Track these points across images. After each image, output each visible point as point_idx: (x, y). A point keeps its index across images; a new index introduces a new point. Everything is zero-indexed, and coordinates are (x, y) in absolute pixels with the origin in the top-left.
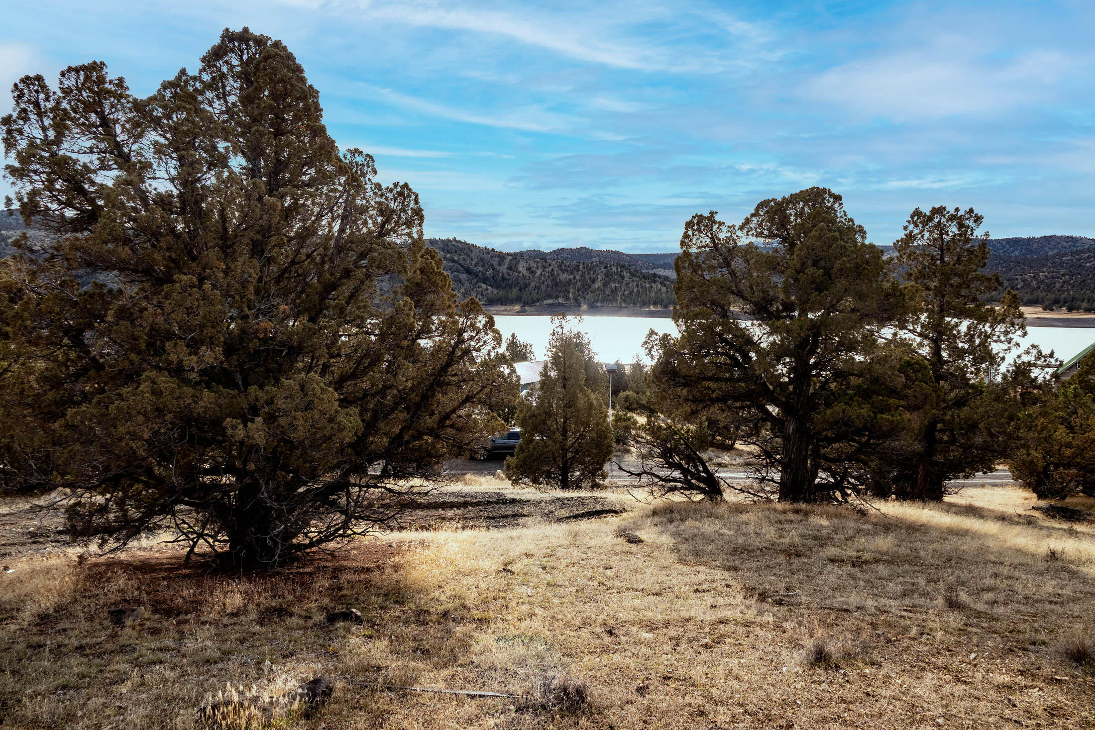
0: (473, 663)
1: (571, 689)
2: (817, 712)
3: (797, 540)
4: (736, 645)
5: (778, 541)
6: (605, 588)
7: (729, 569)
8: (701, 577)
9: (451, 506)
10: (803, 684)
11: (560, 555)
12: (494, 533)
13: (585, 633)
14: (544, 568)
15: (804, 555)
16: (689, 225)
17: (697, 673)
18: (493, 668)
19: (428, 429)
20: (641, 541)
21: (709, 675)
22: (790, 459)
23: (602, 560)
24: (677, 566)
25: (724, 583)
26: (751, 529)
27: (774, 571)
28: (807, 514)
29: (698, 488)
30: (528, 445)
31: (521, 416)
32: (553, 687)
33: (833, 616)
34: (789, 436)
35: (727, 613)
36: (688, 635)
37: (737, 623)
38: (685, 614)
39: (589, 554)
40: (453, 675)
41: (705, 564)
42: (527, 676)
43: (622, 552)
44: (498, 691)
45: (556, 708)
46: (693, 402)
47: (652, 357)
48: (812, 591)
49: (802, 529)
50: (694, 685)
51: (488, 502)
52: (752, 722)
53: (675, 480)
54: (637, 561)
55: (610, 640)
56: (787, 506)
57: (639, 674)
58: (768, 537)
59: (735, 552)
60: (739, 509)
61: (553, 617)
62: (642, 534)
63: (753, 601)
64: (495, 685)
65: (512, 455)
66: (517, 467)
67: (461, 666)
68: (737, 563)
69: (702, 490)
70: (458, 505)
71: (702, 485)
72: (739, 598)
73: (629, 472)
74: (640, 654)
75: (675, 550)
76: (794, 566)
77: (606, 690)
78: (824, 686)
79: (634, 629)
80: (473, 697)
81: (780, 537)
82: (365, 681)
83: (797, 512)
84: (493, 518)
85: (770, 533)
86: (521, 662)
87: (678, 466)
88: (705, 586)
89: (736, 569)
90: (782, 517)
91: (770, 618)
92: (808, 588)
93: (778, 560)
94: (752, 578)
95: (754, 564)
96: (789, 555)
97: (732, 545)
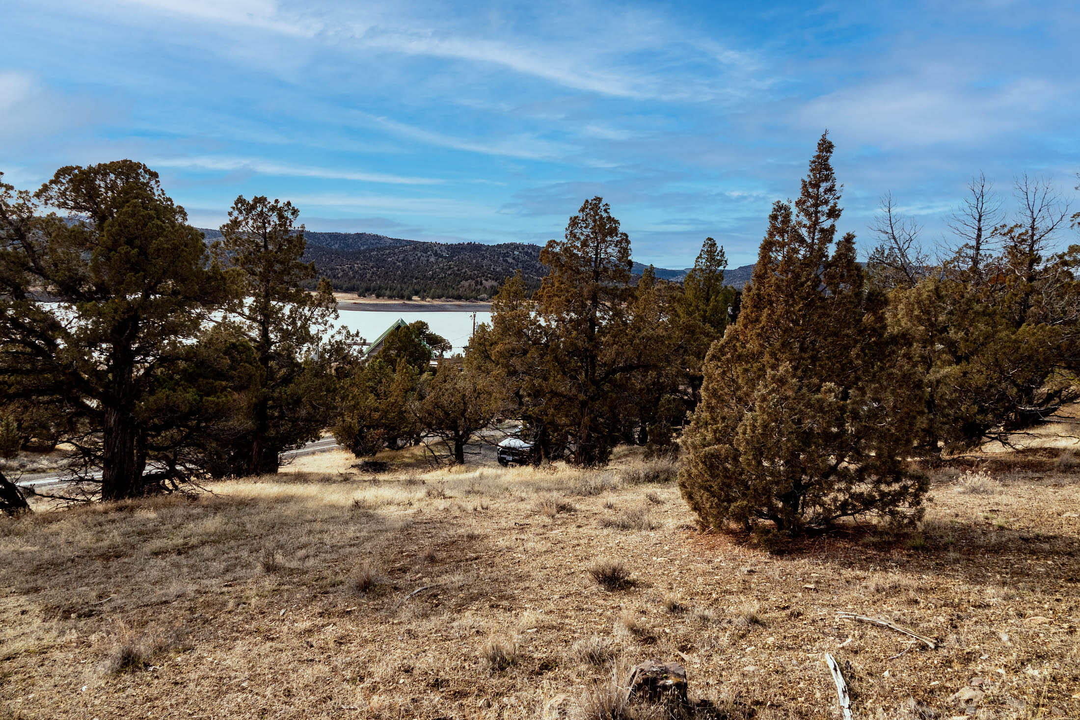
3: (118, 540)
4: (24, 680)
5: (95, 546)
7: (27, 592)
10: (104, 697)
15: (125, 555)
22: (113, 454)
25: (19, 610)
26: (63, 537)
27: (87, 581)
28: (132, 509)
33: (149, 613)
34: (111, 428)
35: (18, 645)
37: (29, 653)
48: (129, 592)
49: (125, 527)
56: (111, 505)
58: (83, 544)
59: (38, 570)
60: (48, 519)
63: (54, 622)
68: (40, 583)
72: (38, 622)
76: (112, 569)
78: (129, 691)
81: (98, 541)
83: (120, 509)
85: (86, 539)
89: (37, 590)
90: (101, 519)
91: (73, 636)
92: (126, 588)
93: (92, 567)
94: (56, 595)
95: (62, 579)
96: (108, 559)
97: (35, 563)
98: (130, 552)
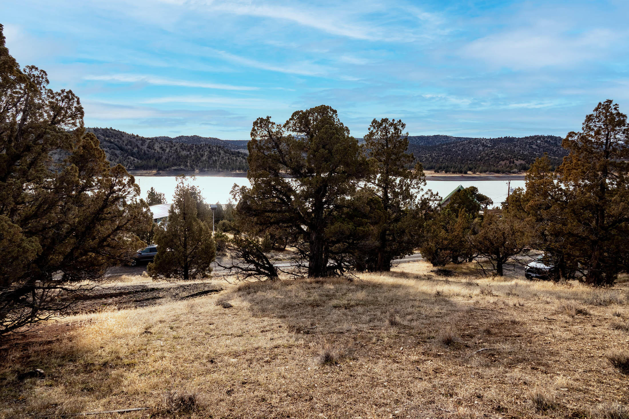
0: (123, 392)
1: (186, 399)
2: (325, 389)
3: (317, 297)
4: (283, 359)
5: (307, 299)
6: (209, 336)
7: (281, 317)
8: (265, 323)
9: (111, 296)
10: (319, 375)
11: (182, 319)
12: (141, 310)
13: (196, 364)
14: (172, 328)
15: (321, 306)
16: (255, 123)
17: (261, 378)
18: (136, 393)
19: (91, 248)
20: (231, 306)
21: (268, 378)
22: (314, 254)
23: (208, 320)
24: (252, 318)
25: (278, 325)
26: (293, 294)
27: (305, 316)
28: (322, 283)
29: (264, 273)
30: (162, 255)
31: (158, 237)
32: (174, 399)
33: (335, 337)
34: (313, 241)
35: (280, 342)
36: (257, 357)
37: (284, 347)
38: (256, 345)
39: (200, 317)
40: (109, 402)
41: (268, 316)
42: (159, 394)
43: (220, 314)
44: (139, 407)
45: (176, 411)
46: (261, 225)
47: (236, 200)
48: (324, 325)
49: (320, 292)
50: (259, 385)
51: (136, 291)
52: (291, 400)
53: (251, 270)
54: (228, 319)
55: (211, 366)
56: (312, 279)
57: (228, 383)
58: (302, 297)
59: (284, 307)
60: (286, 283)
61: (176, 357)
62: (232, 303)
63: (293, 334)
64: (138, 403)
65: (152, 262)
66: (155, 269)
67: (115, 395)
68: (285, 313)
69: (267, 275)
70: (116, 295)
71: (266, 272)
72: (286, 333)
73: (224, 267)
74: (229, 371)
75: (251, 309)
76: (315, 312)
77: (208, 396)
78: (330, 374)
79: (226, 358)
80: (122, 413)
81: (309, 297)
82: (46, 415)
83: (317, 282)
84: (140, 301)
85: (303, 295)
86: (155, 387)
87: (252, 262)
88: (268, 328)
89: (284, 317)
90: (309, 286)
91: (302, 342)
92: (323, 323)
93: (307, 310)
94: (293, 321)
95: (294, 313)
96: (313, 306)
97: (283, 304)
98: (323, 304)
